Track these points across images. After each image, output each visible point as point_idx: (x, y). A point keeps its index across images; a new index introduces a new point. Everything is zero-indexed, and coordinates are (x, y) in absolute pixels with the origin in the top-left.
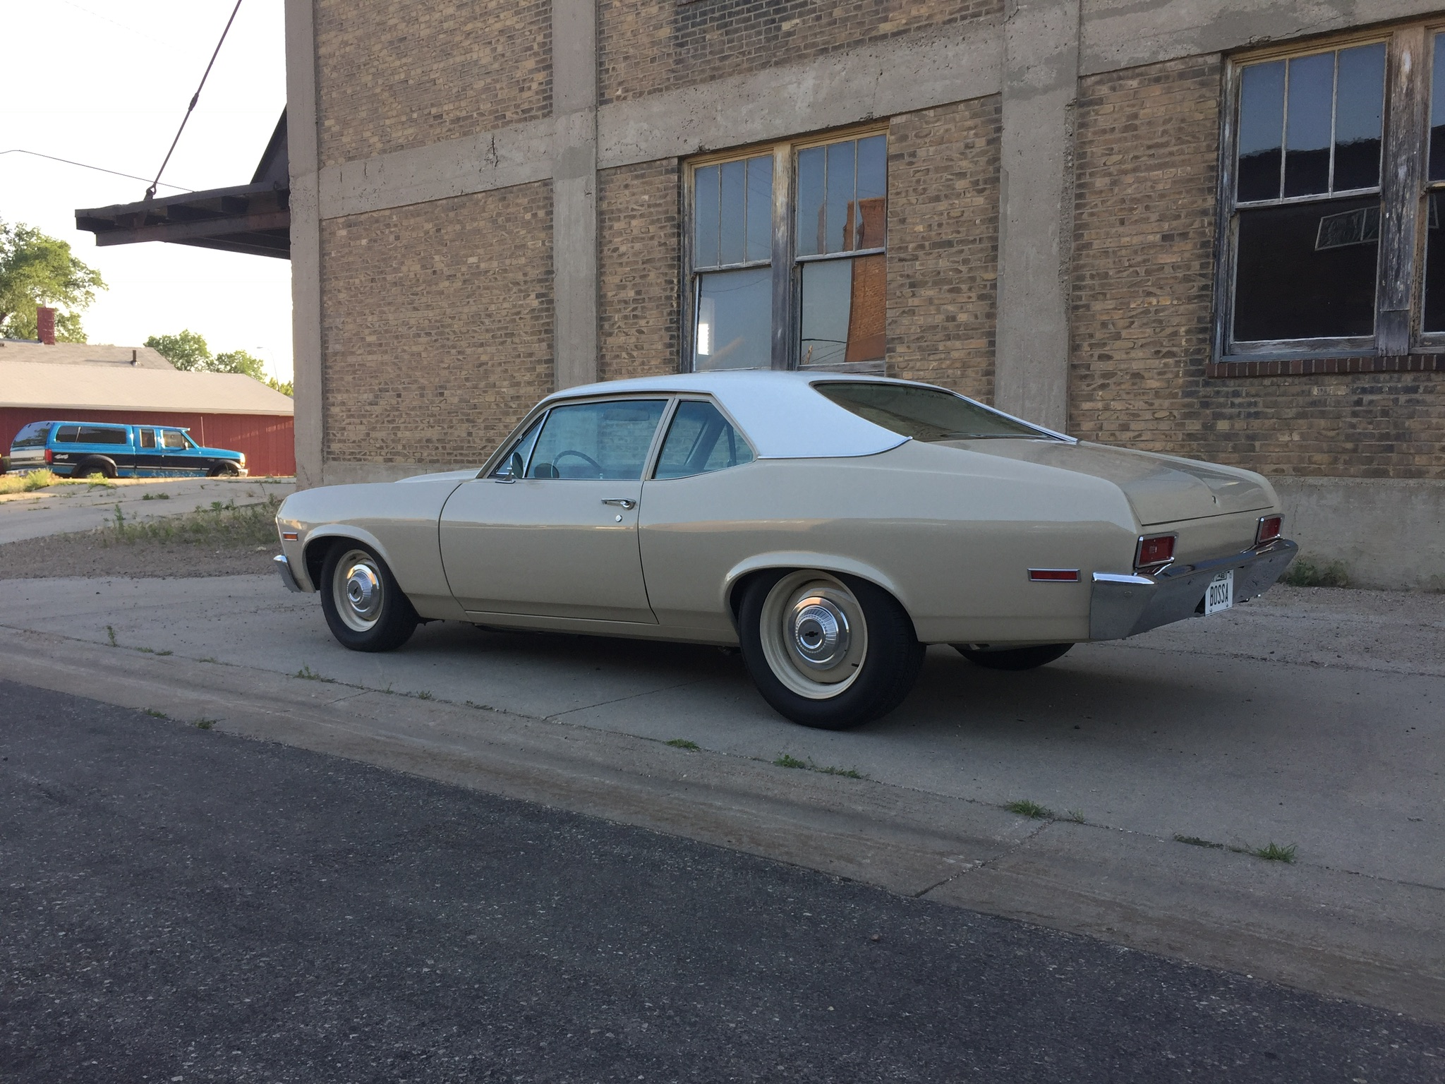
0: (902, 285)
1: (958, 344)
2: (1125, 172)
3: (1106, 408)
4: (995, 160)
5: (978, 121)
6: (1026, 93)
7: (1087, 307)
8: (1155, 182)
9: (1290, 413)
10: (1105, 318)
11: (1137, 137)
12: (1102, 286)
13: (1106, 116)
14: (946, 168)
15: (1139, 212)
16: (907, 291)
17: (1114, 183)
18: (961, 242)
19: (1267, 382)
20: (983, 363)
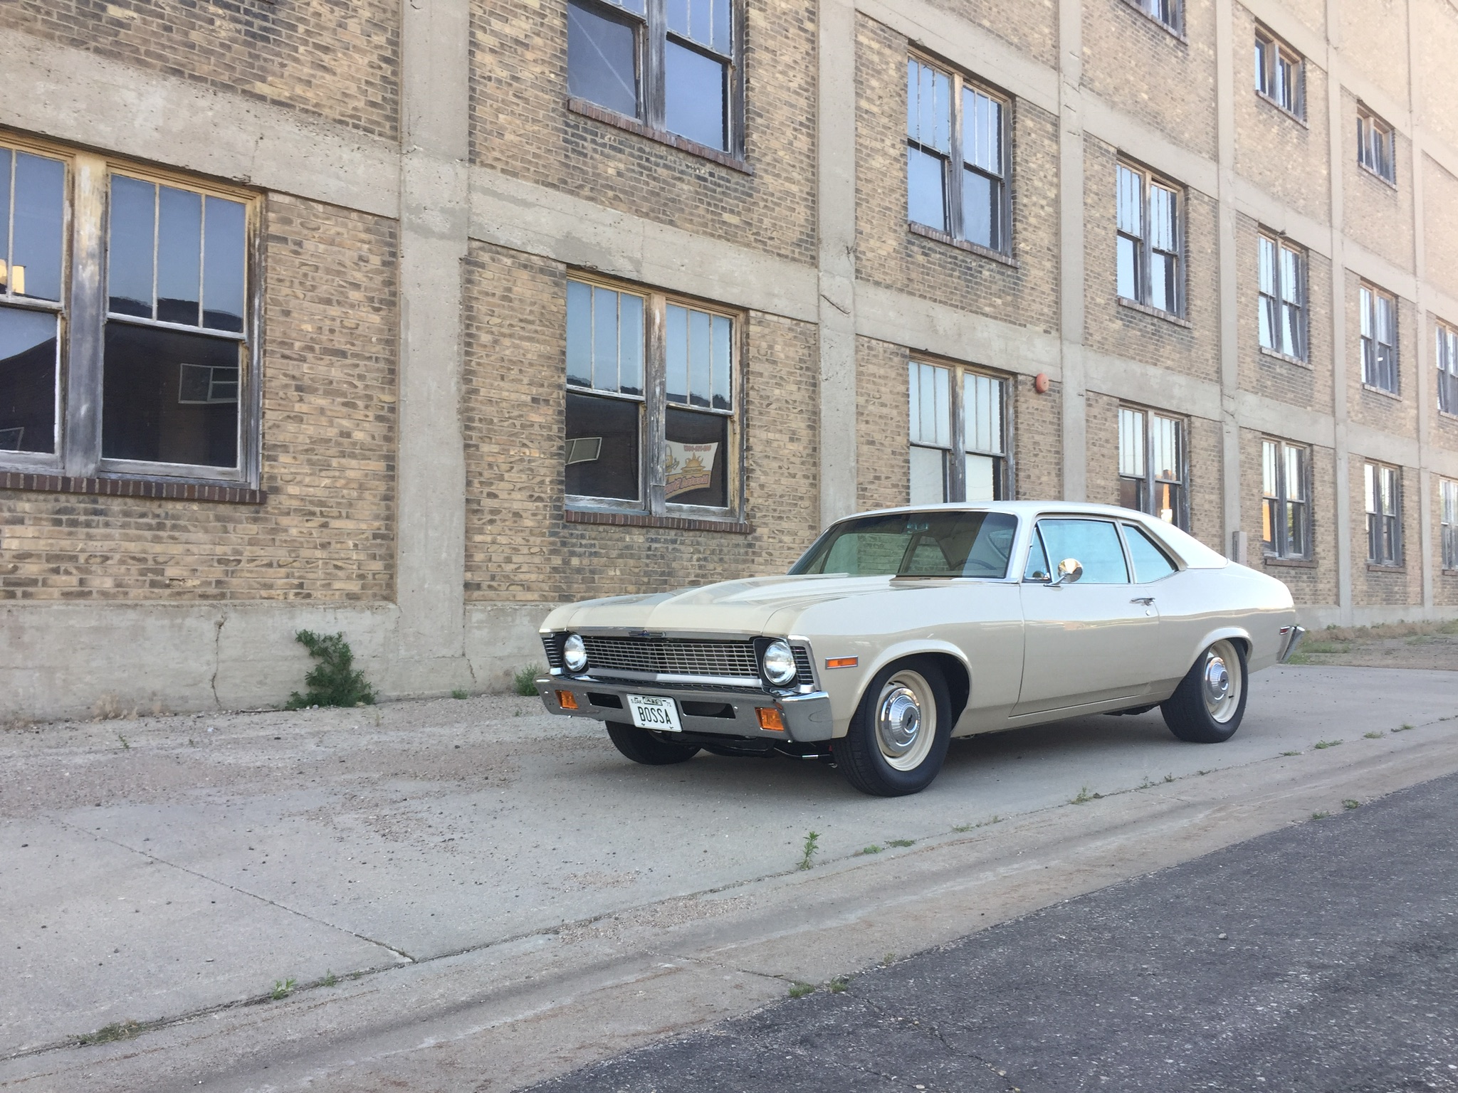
0: (286, 386)
1: (354, 463)
2: (504, 335)
3: (494, 542)
4: (390, 283)
5: (372, 237)
6: (424, 232)
7: (477, 447)
8: (527, 351)
9: (614, 553)
10: (491, 459)
11: (512, 309)
12: (489, 430)
13: (489, 279)
14: (339, 273)
15: (514, 373)
16: (294, 394)
17: (496, 342)
18: (355, 355)
19: (601, 528)
20: (382, 487)
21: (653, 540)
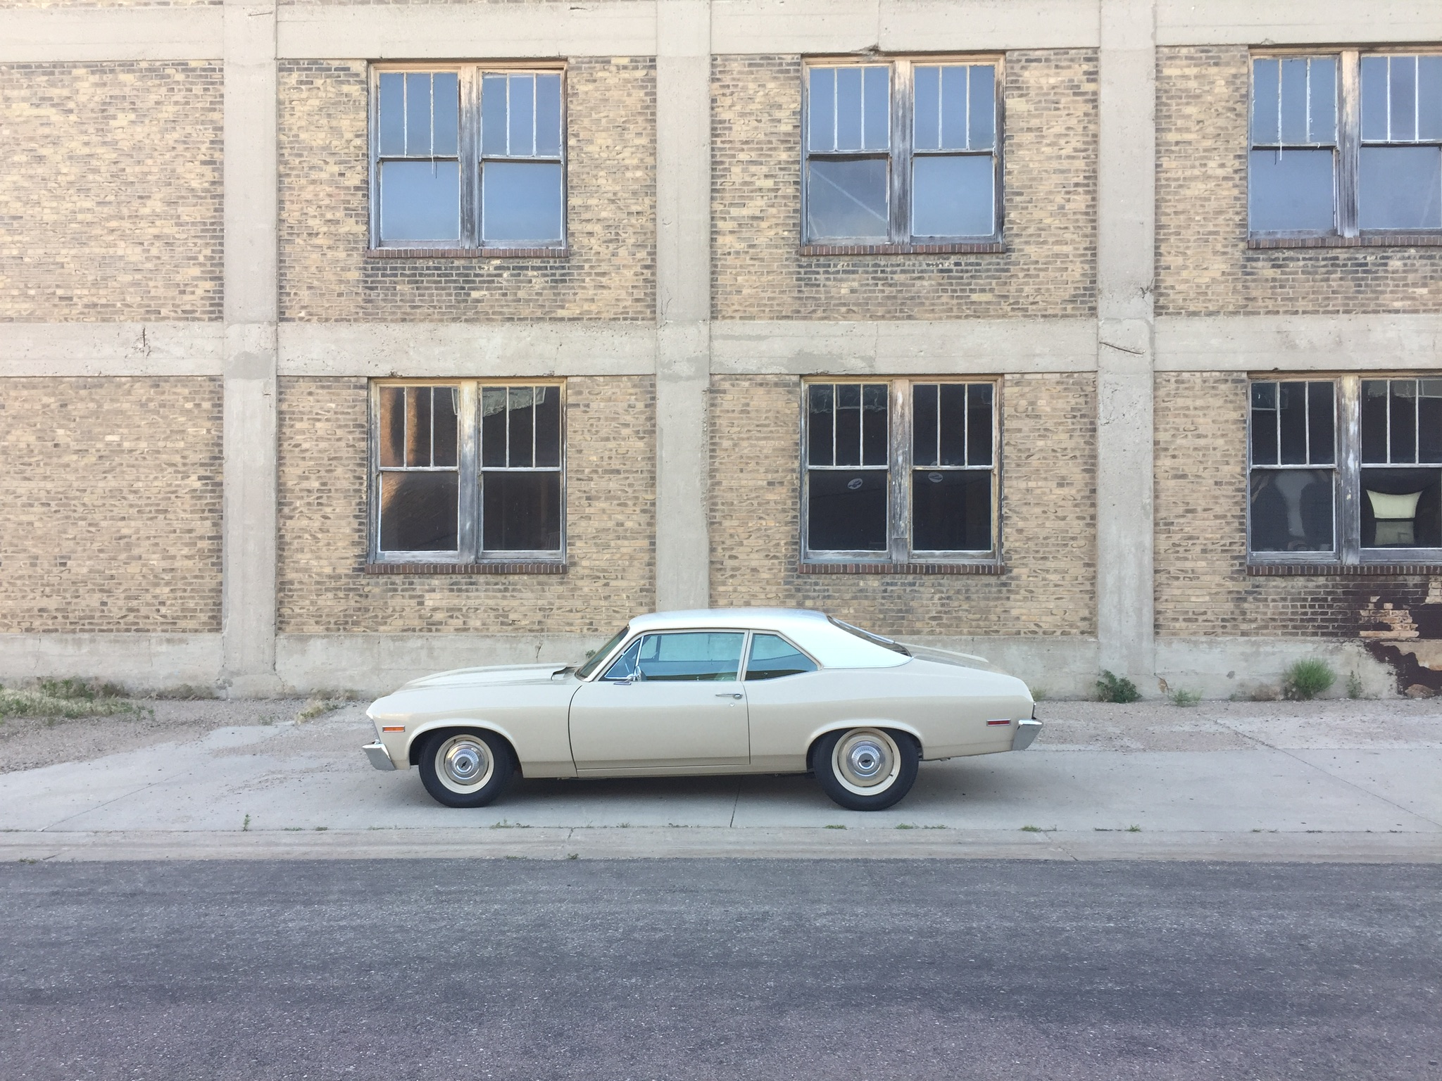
0: (580, 498)
1: (626, 543)
2: (743, 439)
3: (735, 591)
4: (651, 418)
5: (638, 390)
6: (675, 378)
7: (720, 523)
8: (763, 447)
9: (848, 596)
10: (732, 531)
11: (750, 418)
12: (730, 510)
13: (730, 401)
14: (614, 419)
15: (752, 465)
16: (584, 502)
17: (735, 445)
18: (627, 471)
19: (834, 577)
20: (646, 557)
21: (888, 584)
